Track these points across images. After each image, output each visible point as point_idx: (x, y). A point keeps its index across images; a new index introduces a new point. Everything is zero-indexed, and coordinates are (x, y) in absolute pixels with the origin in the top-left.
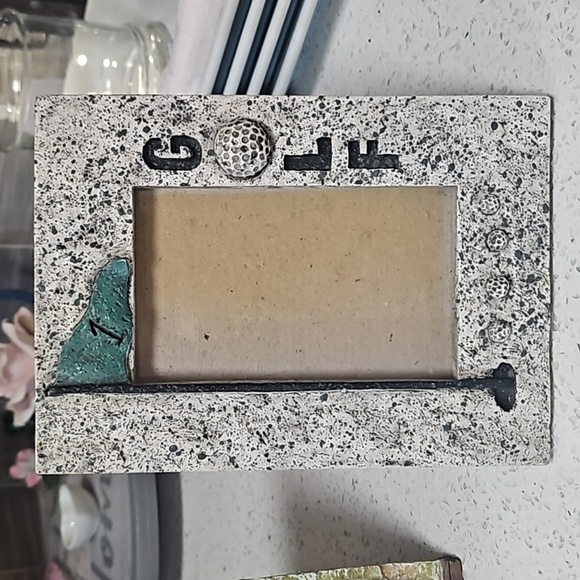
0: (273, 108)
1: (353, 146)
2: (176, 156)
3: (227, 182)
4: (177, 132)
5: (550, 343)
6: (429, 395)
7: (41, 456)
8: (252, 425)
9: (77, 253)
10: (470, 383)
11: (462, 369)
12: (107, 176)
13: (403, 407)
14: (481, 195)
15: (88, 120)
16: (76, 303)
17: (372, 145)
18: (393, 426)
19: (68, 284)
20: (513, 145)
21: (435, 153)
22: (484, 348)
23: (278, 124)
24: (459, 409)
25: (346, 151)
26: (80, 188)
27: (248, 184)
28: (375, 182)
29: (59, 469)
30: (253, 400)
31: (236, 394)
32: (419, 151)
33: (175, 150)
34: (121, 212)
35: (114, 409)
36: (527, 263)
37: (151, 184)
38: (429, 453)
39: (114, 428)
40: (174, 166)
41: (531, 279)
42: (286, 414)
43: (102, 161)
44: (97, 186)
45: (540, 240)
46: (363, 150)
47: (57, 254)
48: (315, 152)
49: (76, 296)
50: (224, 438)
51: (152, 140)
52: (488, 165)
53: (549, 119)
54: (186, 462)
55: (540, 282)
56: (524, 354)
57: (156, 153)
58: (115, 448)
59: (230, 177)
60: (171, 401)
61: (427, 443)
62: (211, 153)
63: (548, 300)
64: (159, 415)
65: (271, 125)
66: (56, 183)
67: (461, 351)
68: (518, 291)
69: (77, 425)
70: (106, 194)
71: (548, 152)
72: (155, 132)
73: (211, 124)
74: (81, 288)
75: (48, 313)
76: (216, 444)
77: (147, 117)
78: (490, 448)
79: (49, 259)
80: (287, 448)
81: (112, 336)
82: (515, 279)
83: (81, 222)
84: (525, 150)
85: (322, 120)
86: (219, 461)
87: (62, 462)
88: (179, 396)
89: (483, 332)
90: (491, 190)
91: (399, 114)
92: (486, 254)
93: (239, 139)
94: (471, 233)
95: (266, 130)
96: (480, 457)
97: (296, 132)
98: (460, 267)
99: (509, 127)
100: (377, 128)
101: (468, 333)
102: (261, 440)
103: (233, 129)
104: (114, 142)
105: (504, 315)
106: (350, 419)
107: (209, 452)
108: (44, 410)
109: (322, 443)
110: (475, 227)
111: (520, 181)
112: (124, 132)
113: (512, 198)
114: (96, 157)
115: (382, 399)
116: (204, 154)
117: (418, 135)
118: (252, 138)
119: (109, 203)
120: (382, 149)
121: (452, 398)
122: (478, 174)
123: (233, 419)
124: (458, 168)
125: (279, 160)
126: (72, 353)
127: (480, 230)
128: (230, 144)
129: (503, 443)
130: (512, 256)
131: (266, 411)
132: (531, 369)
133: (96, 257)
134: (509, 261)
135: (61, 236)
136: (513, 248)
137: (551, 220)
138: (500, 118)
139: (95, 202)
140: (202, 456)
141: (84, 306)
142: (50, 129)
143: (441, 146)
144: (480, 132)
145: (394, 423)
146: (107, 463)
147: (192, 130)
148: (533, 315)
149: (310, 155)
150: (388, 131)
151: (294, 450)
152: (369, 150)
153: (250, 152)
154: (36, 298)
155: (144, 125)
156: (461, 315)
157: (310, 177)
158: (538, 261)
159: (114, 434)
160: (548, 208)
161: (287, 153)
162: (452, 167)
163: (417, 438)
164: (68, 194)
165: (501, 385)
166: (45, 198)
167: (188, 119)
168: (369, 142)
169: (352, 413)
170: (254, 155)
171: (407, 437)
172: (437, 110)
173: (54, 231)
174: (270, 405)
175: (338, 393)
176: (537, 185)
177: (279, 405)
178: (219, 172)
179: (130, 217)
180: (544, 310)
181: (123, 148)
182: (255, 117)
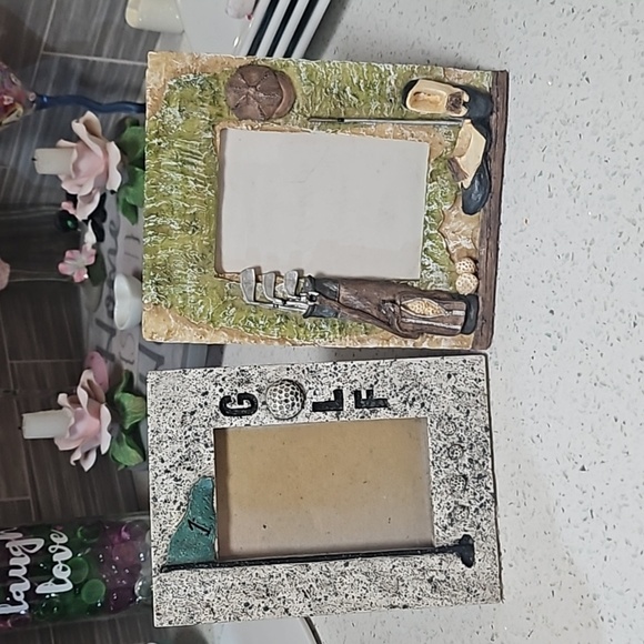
0: (303, 371)
1: (357, 394)
2: (241, 407)
3: (276, 422)
4: (241, 391)
5: (496, 519)
6: (417, 559)
7: (158, 614)
8: (299, 586)
9: (178, 475)
10: (443, 550)
11: (438, 540)
12: (196, 423)
13: (400, 568)
14: (443, 422)
15: (183, 386)
16: (179, 508)
17: (369, 393)
18: (394, 582)
19: (172, 496)
20: (462, 388)
21: (412, 396)
22: (451, 525)
23: (307, 382)
24: (437, 568)
25: (353, 397)
26: (178, 431)
27: (289, 422)
28: (373, 417)
29: (170, 623)
30: (299, 568)
31: (287, 565)
32: (401, 395)
33: (240, 403)
34: (207, 446)
35: (206, 580)
36: (477, 466)
37: (225, 426)
38: (419, 599)
39: (206, 592)
40: (240, 413)
41: (480, 477)
42: (321, 577)
43: (192, 413)
44: (190, 430)
45: (484, 451)
46: (364, 396)
47: (165, 476)
48: (333, 399)
49: (178, 504)
50: (281, 595)
51: (225, 397)
52: (447, 403)
53: (484, 369)
54: (255, 614)
55: (486, 479)
56: (478, 528)
57: (228, 406)
58: (208, 606)
59: (278, 419)
60: (244, 572)
61: (417, 592)
62: (264, 403)
63: (492, 491)
64: (235, 582)
65: (303, 383)
66: (163, 429)
67: (436, 528)
68: (472, 485)
69: (181, 592)
70: (196, 434)
71: (486, 392)
72: (227, 392)
73: (263, 384)
74: (181, 498)
75: (160, 516)
76: (275, 600)
77: (221, 382)
78: (460, 593)
79: (159, 480)
80: (323, 601)
81: (203, 530)
82: (469, 477)
83: (180, 454)
84: (471, 391)
85: (336, 378)
86: (277, 612)
87: (172, 618)
88: (249, 568)
89: (450, 514)
90: (449, 419)
91: (386, 371)
92: (449, 462)
93: (283, 395)
94: (438, 448)
95: (299, 386)
96: (453, 599)
97: (319, 386)
98: (432, 472)
99: (459, 377)
100: (372, 381)
101: (440, 516)
102: (306, 596)
103: (278, 388)
104: (200, 399)
105: (463, 502)
106: (364, 578)
107: (271, 606)
108: (159, 582)
109: (347, 595)
110: (440, 444)
111: (468, 412)
112: (207, 393)
113: (464, 423)
114: (189, 410)
115: (385, 564)
116: (260, 404)
117: (399, 384)
118: (292, 393)
119: (198, 440)
120: (376, 395)
121: (432, 561)
122: (441, 409)
123: (286, 582)
124: (427, 405)
125: (309, 406)
126: (177, 542)
127: (444, 446)
128: (277, 398)
129: (468, 590)
130: (466, 462)
131: (309, 575)
132: (484, 538)
133: (191, 477)
134: (465, 465)
135: (167, 465)
136: (467, 457)
137: (491, 437)
138: (452, 370)
139: (189, 440)
140: (266, 609)
141: (184, 510)
142: (158, 393)
143: (415, 391)
144: (440, 381)
145: (395, 579)
146: (203, 617)
147: (252, 389)
148: (483, 501)
149: (329, 401)
150: (380, 383)
151: (328, 602)
152: (368, 396)
153: (290, 403)
154: (152, 506)
155: (219, 387)
156: (435, 503)
157: (330, 416)
158: (484, 464)
159: (206, 597)
160: (489, 429)
161: (314, 400)
162: (423, 405)
163: (410, 589)
164: (171, 435)
165: (464, 550)
166: (155, 439)
167: (248, 382)
168: (368, 391)
169: (366, 574)
170: (293, 404)
171: (403, 588)
172: (411, 367)
173: (163, 461)
174: (311, 572)
175: (356, 561)
176: (481, 414)
177: (317, 571)
178: (270, 416)
179: (212, 449)
180: (490, 497)
181: (206, 404)
182: (292, 378)
